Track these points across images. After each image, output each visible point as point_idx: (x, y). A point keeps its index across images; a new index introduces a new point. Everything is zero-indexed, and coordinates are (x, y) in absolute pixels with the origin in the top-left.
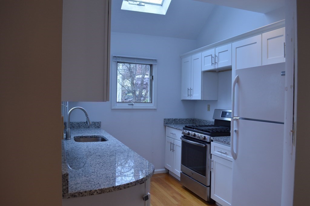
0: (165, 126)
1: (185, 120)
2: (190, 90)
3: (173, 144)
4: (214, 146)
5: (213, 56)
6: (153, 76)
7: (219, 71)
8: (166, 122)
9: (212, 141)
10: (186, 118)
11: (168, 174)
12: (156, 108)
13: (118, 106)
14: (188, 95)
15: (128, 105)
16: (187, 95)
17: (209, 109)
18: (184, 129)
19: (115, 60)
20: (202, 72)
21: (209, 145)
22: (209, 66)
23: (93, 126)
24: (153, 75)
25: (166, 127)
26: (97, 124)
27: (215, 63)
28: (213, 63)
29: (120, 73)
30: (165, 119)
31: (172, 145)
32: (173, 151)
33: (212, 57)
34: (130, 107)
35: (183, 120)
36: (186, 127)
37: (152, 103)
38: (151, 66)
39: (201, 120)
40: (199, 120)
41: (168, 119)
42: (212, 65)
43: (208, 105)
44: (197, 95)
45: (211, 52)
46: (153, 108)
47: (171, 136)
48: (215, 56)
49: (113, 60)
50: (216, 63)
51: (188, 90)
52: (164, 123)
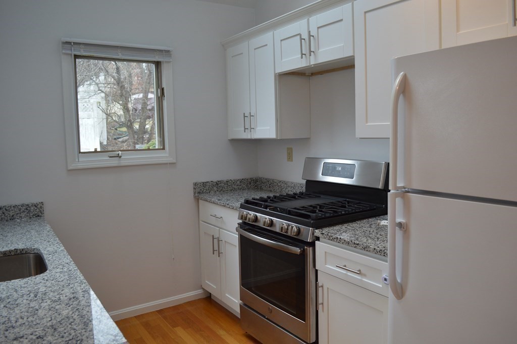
0: (197, 199)
1: (238, 182)
2: (248, 118)
3: (219, 241)
4: (326, 252)
5: (305, 36)
6: (163, 89)
7: (312, 74)
8: (198, 190)
9: (318, 239)
10: (241, 178)
11: (209, 299)
12: (174, 161)
13: (83, 163)
14: (245, 129)
15: (109, 158)
16: (243, 129)
17: (290, 157)
18: (242, 207)
19: (69, 52)
20: (275, 75)
21: (311, 248)
22: (293, 61)
23: (23, 215)
24: (164, 86)
25: (200, 201)
26: (32, 208)
27: (310, 51)
28: (303, 53)
29: (101, 90)
30: (195, 184)
31: (216, 241)
32: (219, 256)
33: (301, 39)
34: (114, 162)
35: (234, 182)
36: (247, 202)
37: (164, 149)
38: (158, 64)
39: (273, 180)
40: (268, 180)
41: (203, 183)
42: (302, 58)
43: (288, 149)
44: (266, 129)
45: (299, 26)
46: (169, 162)
47: (213, 220)
48: (310, 36)
49: (64, 51)
50: (312, 53)
51: (245, 117)
52: (195, 193)
